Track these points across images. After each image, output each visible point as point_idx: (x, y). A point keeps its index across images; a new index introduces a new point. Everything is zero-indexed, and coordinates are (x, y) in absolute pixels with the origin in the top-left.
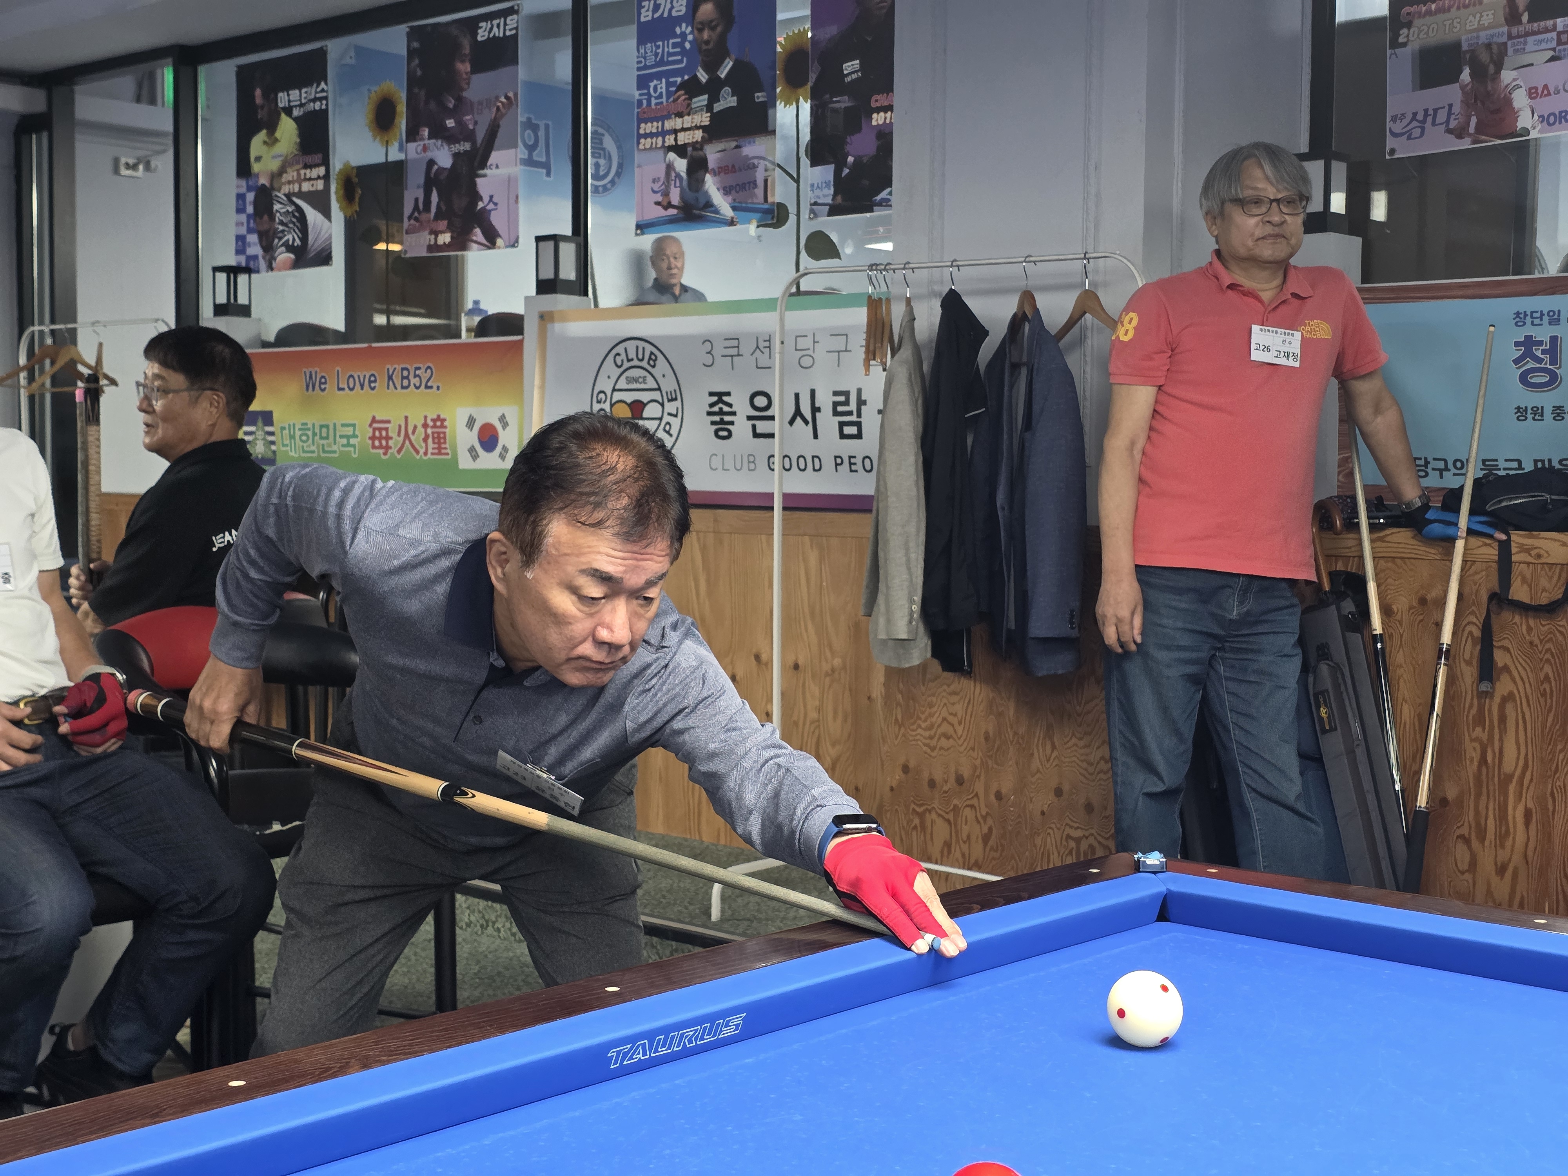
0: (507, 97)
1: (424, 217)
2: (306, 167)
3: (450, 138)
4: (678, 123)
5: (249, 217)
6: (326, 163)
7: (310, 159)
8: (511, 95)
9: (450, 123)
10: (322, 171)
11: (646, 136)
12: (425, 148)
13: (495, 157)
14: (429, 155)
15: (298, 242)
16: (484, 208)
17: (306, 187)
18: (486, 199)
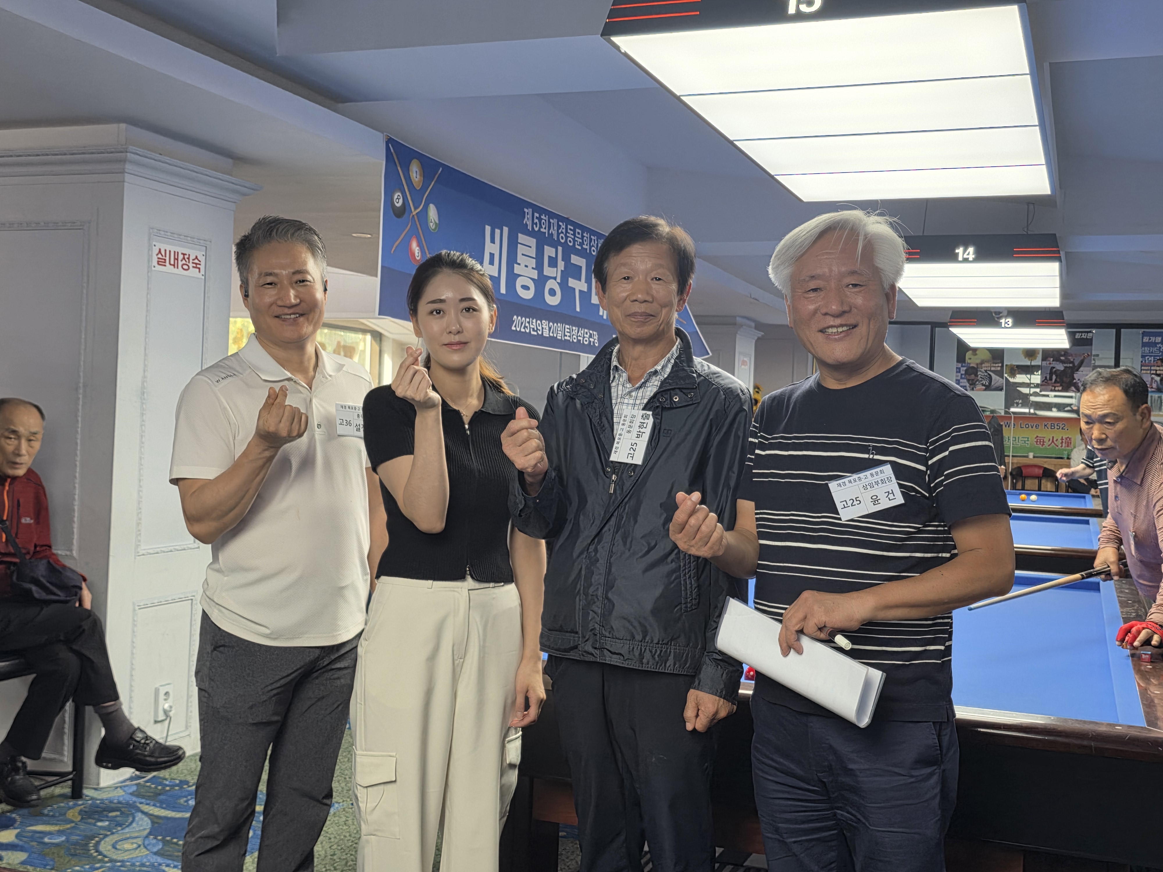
0: (1088, 354)
1: (1049, 382)
2: (993, 363)
3: (1063, 362)
4: (1158, 368)
5: (962, 375)
6: (1002, 363)
7: (995, 361)
8: (1089, 354)
9: (1062, 358)
10: (1000, 365)
11: (1144, 370)
12: (1050, 364)
13: (1081, 369)
14: (1052, 365)
15: (987, 384)
16: (1075, 382)
17: (993, 369)
18: (1077, 380)
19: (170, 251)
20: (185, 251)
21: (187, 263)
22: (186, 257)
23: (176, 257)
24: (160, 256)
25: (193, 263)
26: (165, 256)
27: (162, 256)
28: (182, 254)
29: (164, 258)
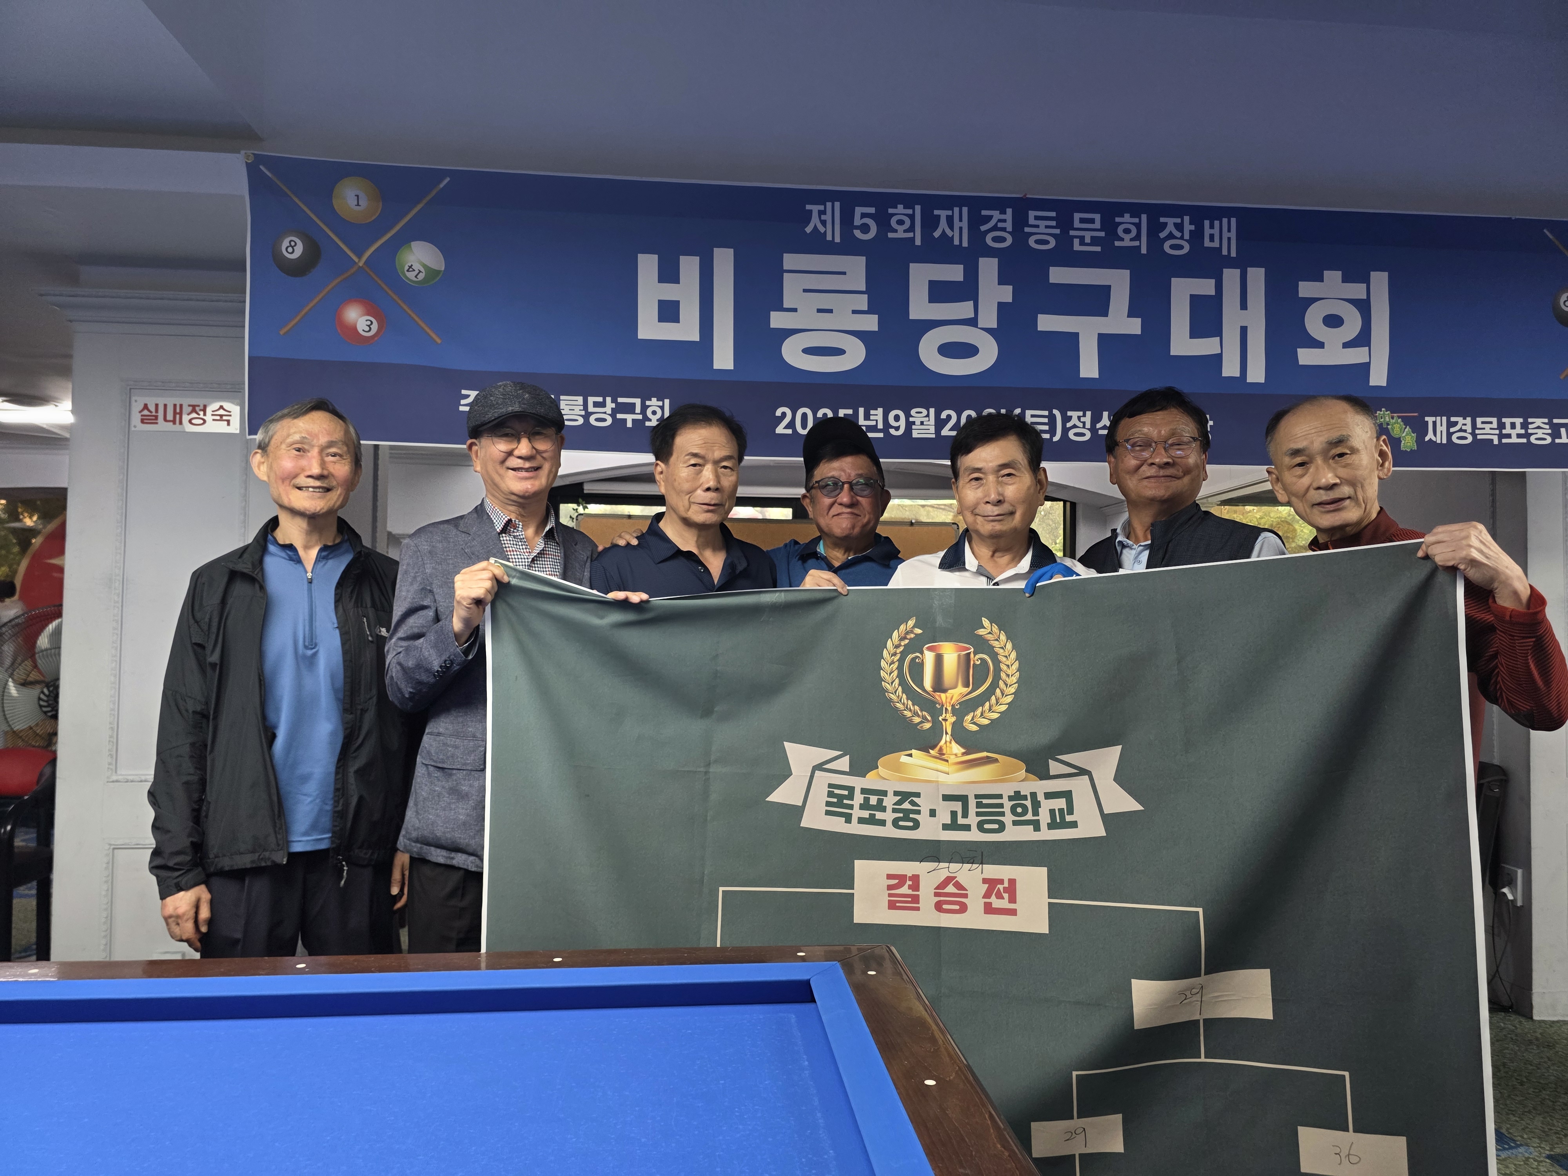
19: (165, 406)
20: (194, 402)
21: (202, 416)
22: (197, 409)
23: (178, 410)
24: (146, 412)
25: (212, 415)
26: (157, 411)
27: (151, 412)
28: (189, 406)
29: (154, 414)
